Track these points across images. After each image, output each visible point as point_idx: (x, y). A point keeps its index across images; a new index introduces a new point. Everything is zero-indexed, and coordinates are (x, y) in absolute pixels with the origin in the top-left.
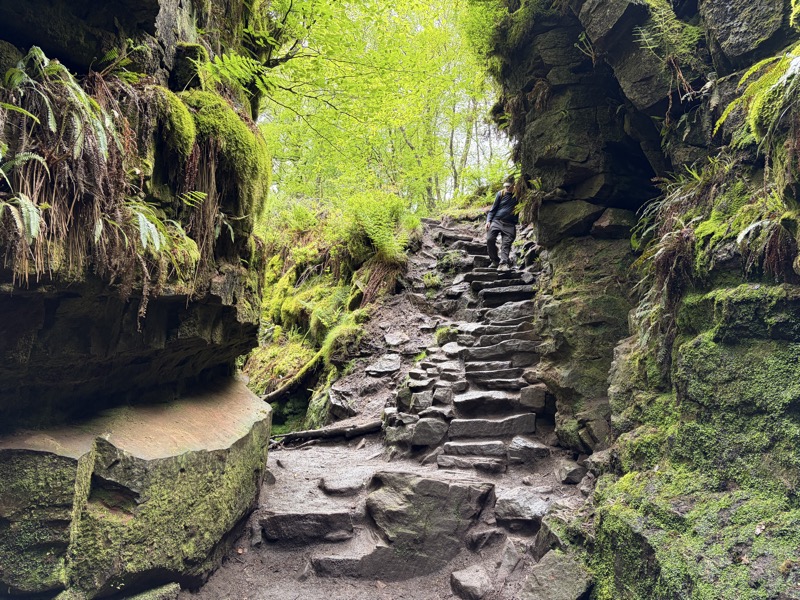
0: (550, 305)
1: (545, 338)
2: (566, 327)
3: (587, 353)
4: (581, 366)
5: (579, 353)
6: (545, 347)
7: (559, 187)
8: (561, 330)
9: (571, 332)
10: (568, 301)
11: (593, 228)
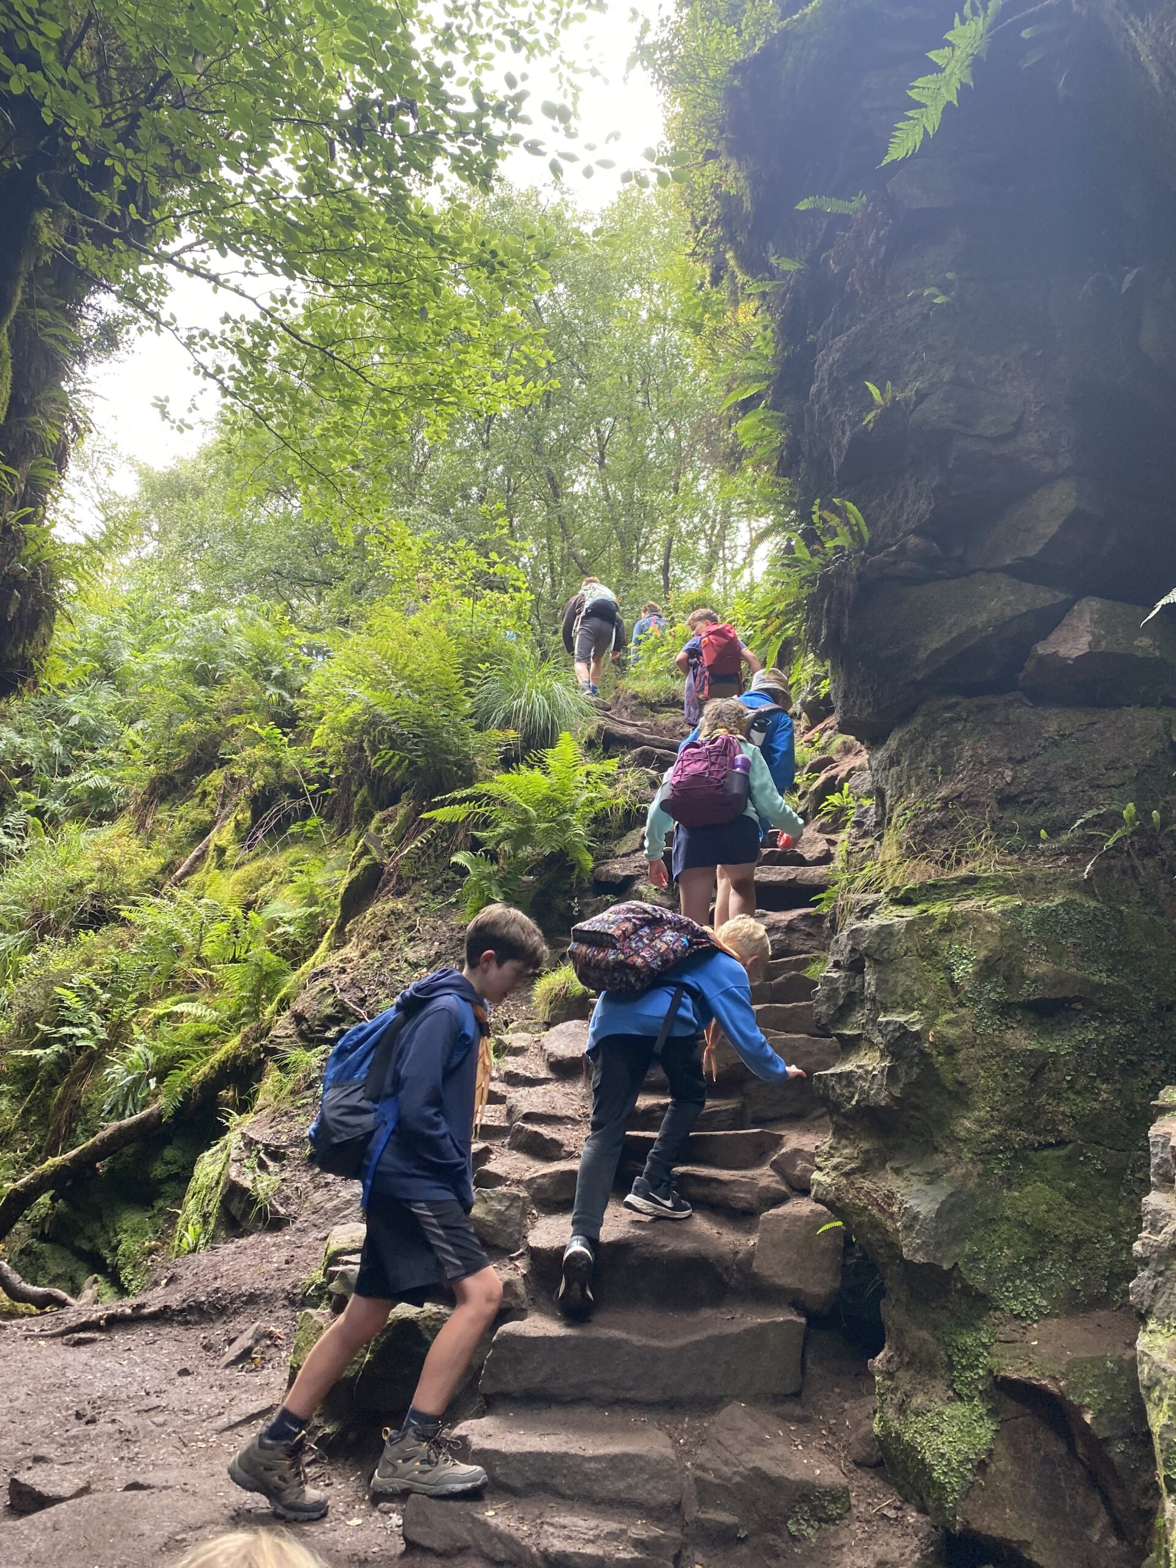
0: (874, 922)
1: (850, 1045)
2: (932, 1013)
3: (1014, 1122)
4: (987, 1174)
5: (983, 1124)
6: (847, 1078)
7: (916, 532)
8: (913, 1020)
9: (952, 1032)
10: (940, 909)
11: (1030, 665)
